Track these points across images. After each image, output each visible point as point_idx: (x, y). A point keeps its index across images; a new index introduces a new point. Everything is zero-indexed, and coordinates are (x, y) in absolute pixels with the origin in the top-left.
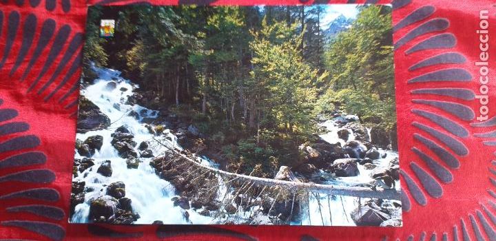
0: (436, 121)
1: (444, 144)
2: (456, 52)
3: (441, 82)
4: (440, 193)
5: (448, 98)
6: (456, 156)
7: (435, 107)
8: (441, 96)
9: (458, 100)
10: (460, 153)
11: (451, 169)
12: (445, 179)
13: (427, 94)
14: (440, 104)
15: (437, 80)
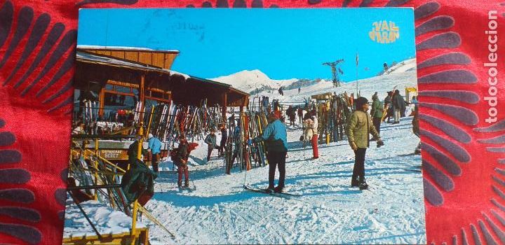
0: (437, 125)
1: (445, 150)
2: (460, 53)
3: (444, 84)
4: (440, 202)
5: (451, 102)
6: (457, 162)
7: (437, 111)
8: (443, 98)
9: (462, 104)
10: (462, 159)
11: (452, 177)
12: (445, 187)
13: (429, 97)
14: (442, 107)
15: (440, 82)
